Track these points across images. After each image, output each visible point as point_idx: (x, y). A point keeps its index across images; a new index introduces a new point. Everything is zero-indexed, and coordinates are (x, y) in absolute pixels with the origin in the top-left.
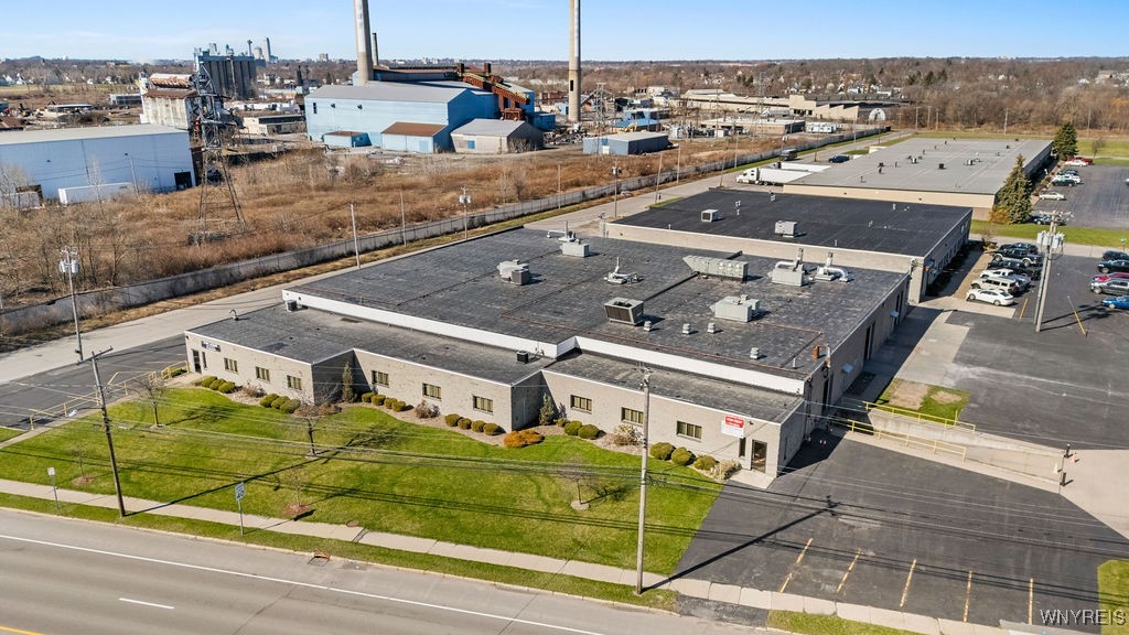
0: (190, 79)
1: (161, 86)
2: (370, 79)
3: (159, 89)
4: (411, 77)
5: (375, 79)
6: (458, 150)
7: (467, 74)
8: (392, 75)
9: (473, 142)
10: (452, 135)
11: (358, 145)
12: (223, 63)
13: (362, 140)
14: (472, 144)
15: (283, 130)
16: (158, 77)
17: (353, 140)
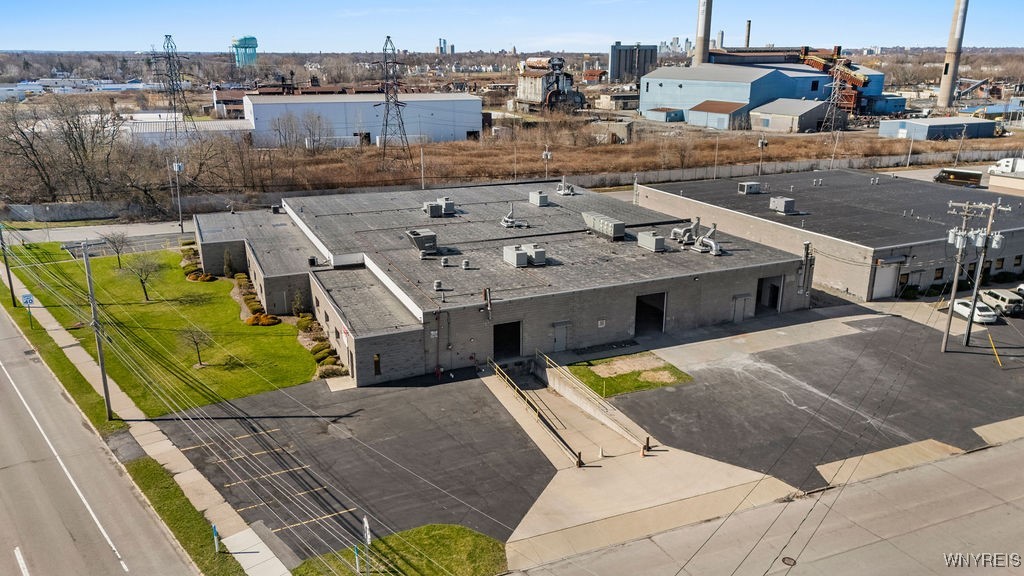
0: (549, 62)
1: (533, 67)
2: (704, 61)
3: (532, 70)
4: (746, 60)
5: (709, 61)
6: (754, 127)
7: (811, 57)
8: (727, 58)
9: (768, 120)
10: (751, 113)
11: (670, 121)
12: (630, 50)
13: (677, 117)
14: (766, 123)
15: (629, 107)
16: (532, 61)
17: (668, 115)
